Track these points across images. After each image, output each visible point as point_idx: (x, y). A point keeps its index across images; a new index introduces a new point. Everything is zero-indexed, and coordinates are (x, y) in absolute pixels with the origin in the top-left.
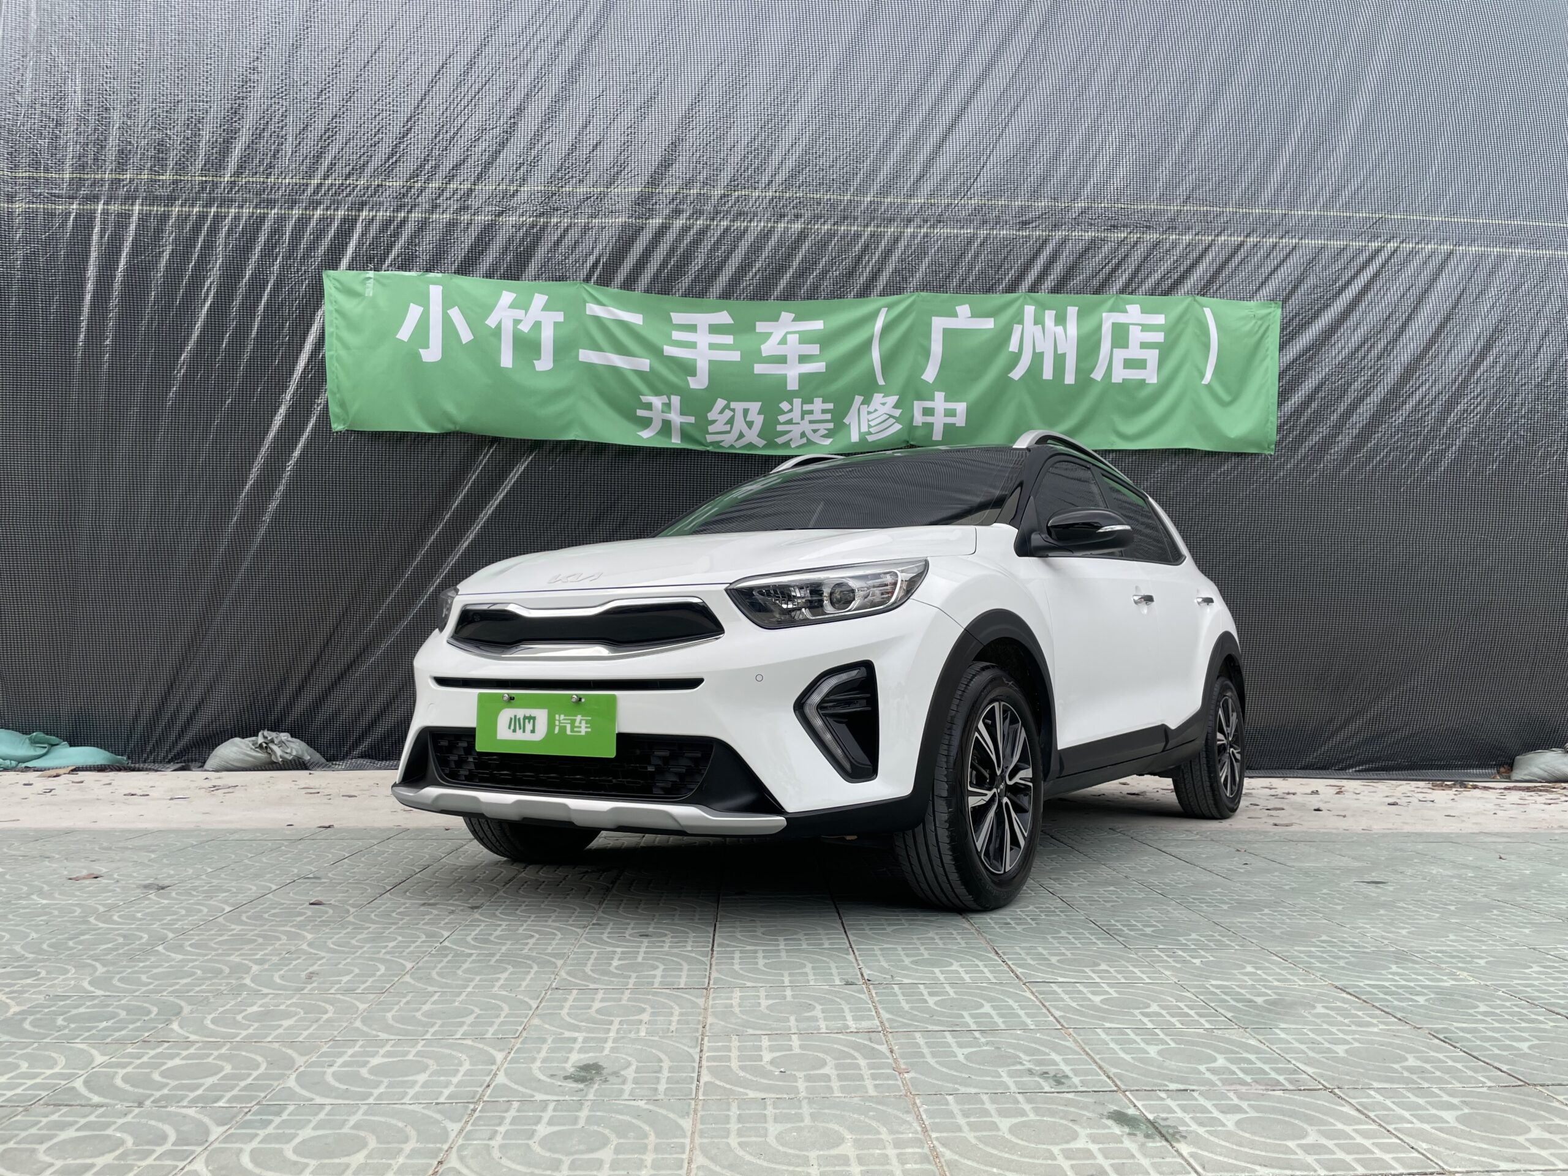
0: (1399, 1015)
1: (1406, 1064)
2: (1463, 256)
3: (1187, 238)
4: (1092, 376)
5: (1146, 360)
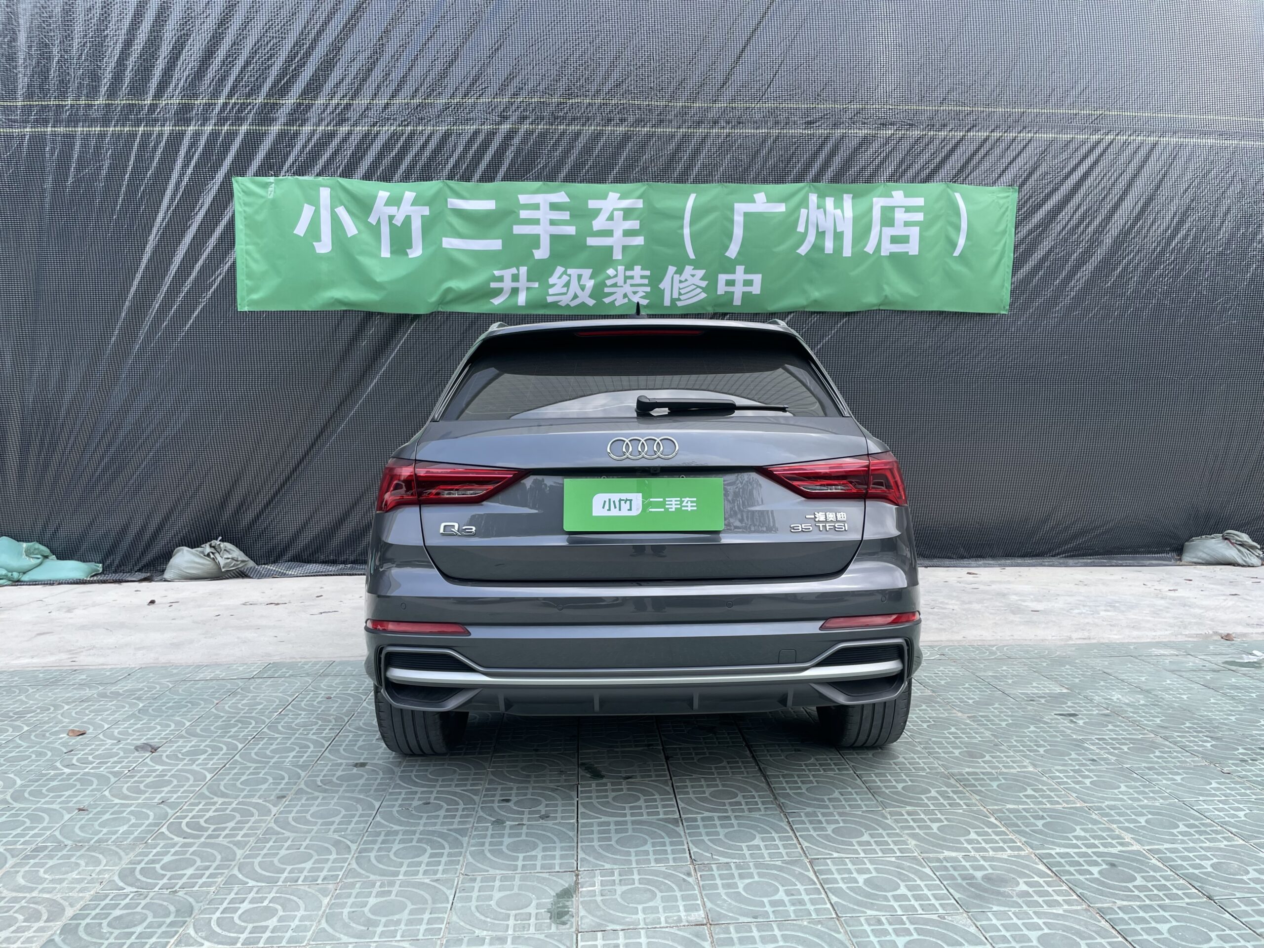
3: (943, 134)
4: (865, 250)
5: (909, 236)
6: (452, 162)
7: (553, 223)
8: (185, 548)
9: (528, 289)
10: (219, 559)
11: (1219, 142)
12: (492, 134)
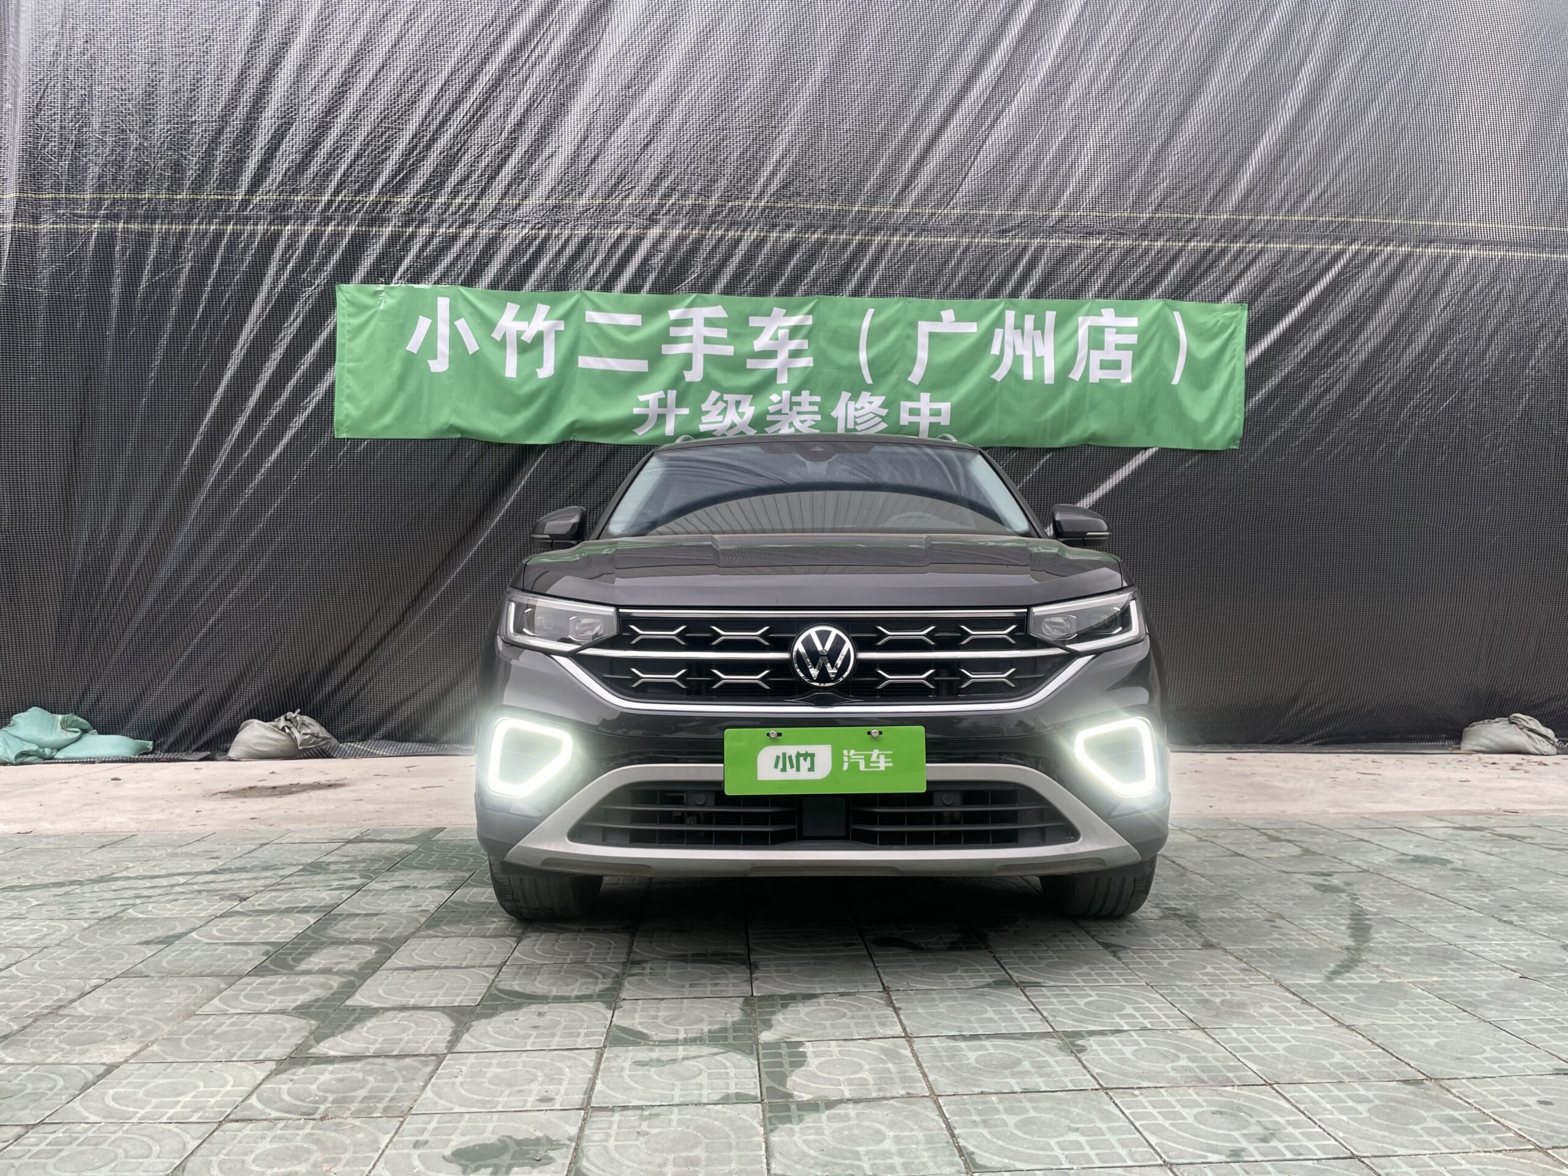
0: (1331, 1013)
1: (1332, 1060)
2: (1420, 256)
3: (1159, 244)
4: (1070, 376)
5: (1120, 361)
6: (592, 270)
7: (707, 340)
8: (256, 721)
9: (676, 416)
10: (297, 734)
11: (1484, 254)
12: (638, 240)
